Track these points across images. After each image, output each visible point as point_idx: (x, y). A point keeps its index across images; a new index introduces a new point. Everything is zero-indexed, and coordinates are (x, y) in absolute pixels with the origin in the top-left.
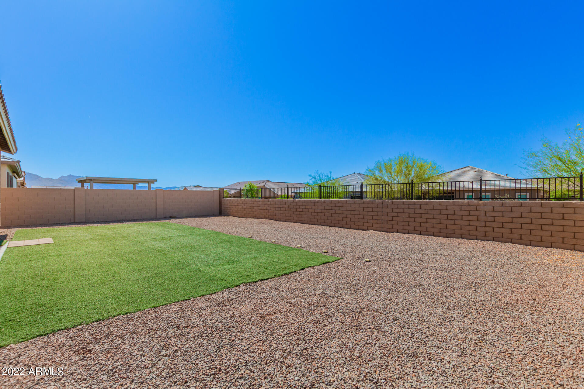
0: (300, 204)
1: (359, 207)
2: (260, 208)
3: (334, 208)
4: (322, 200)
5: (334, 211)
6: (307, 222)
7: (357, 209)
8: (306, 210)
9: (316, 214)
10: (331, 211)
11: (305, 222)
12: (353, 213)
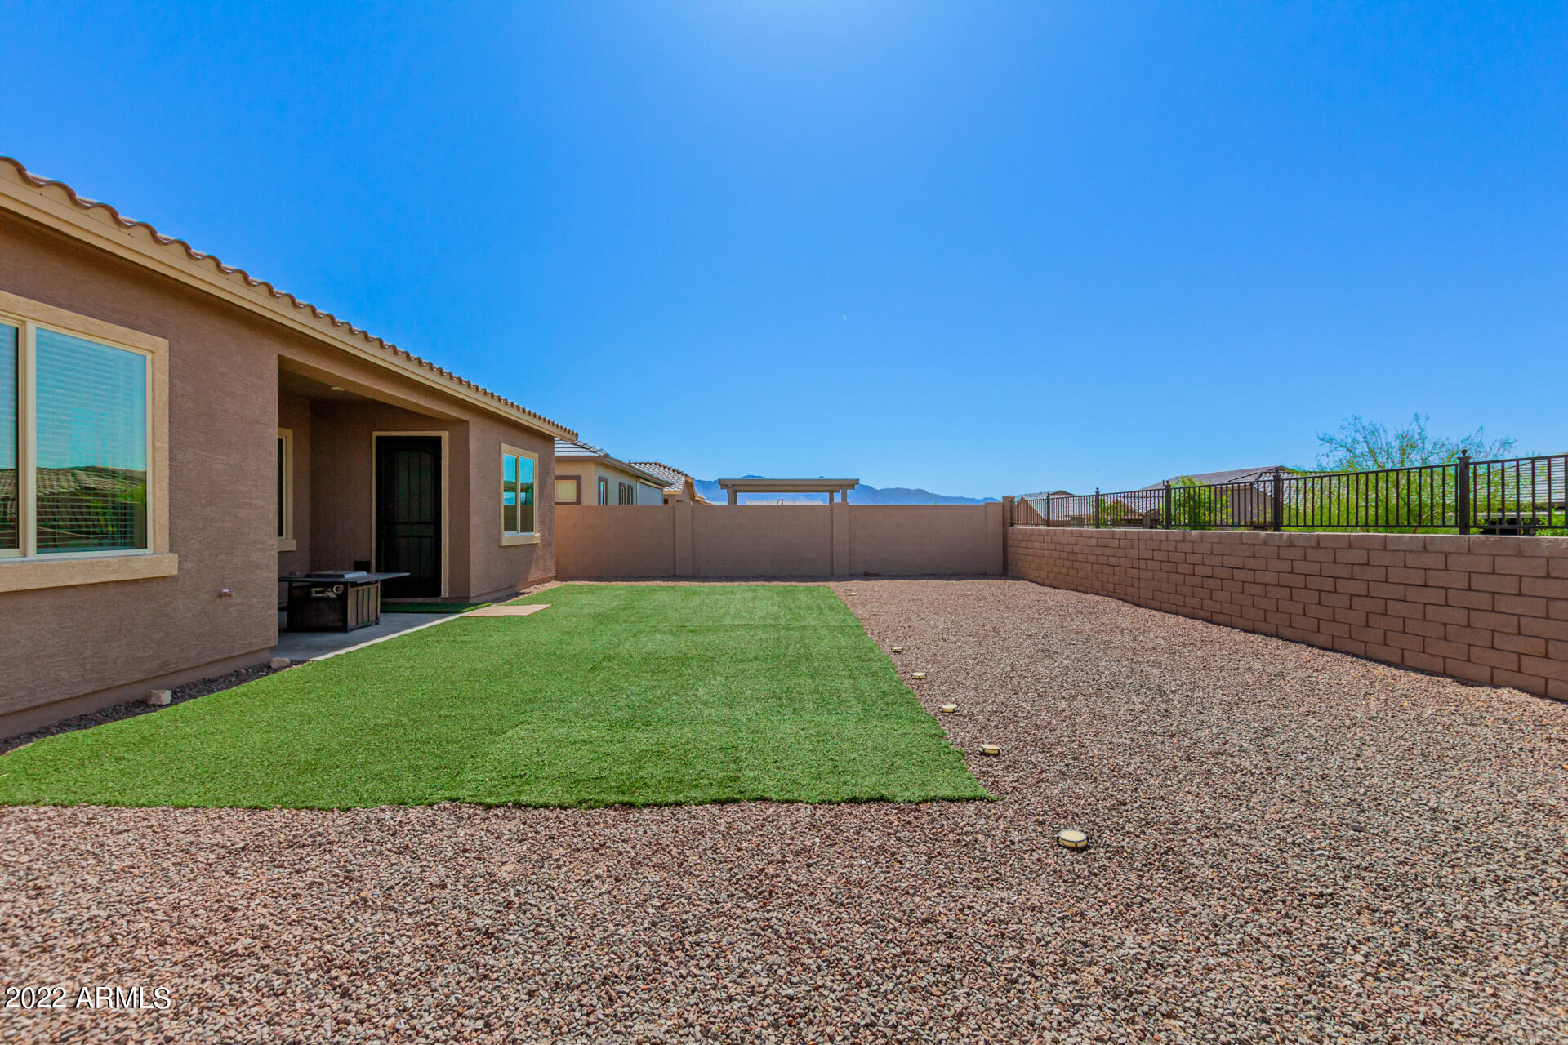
0: (1206, 548)
1: (1446, 569)
2: (1093, 558)
3: (1329, 569)
4: (1280, 536)
5: (1328, 584)
6: (1227, 619)
7: (1437, 578)
8: (1226, 573)
9: (1257, 590)
10: (1317, 583)
11: (1220, 618)
12: (1413, 594)
